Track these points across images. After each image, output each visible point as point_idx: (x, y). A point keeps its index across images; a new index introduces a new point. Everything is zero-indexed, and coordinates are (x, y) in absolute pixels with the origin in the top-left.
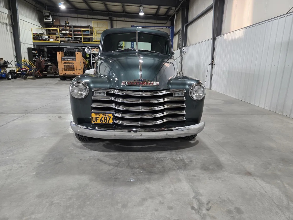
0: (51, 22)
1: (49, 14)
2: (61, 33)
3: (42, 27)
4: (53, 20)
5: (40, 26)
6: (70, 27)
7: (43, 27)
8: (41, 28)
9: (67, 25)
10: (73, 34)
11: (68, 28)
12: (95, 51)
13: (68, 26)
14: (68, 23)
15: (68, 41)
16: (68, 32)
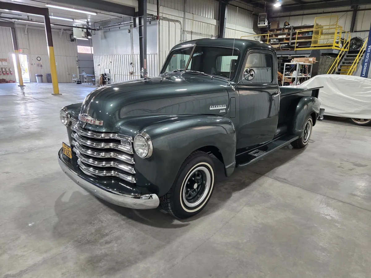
0: (266, 26)
1: (265, 17)
2: (276, 39)
3: (255, 33)
4: (269, 23)
5: (254, 33)
6: (289, 29)
7: (257, 34)
8: (254, 35)
9: (287, 27)
10: (290, 39)
11: (286, 31)
12: (294, 62)
13: (286, 29)
14: (287, 24)
15: (278, 48)
16: (285, 36)
